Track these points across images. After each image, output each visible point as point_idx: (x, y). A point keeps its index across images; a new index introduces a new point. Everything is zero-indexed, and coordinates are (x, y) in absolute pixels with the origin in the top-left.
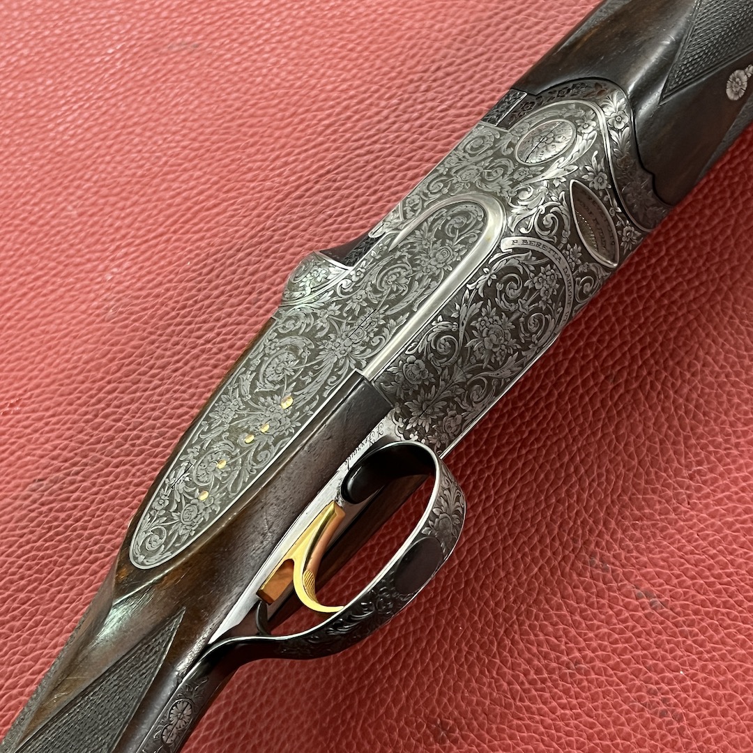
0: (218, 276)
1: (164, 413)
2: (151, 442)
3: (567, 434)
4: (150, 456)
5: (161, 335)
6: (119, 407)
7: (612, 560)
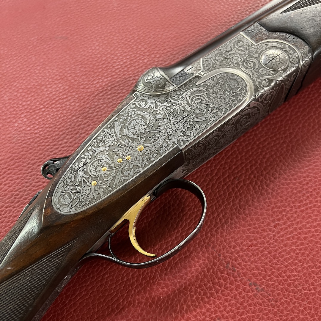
0: (63, 126)
1: (31, 184)
2: (23, 198)
3: (216, 203)
4: (22, 203)
5: (35, 150)
6: (11, 180)
7: (237, 266)
